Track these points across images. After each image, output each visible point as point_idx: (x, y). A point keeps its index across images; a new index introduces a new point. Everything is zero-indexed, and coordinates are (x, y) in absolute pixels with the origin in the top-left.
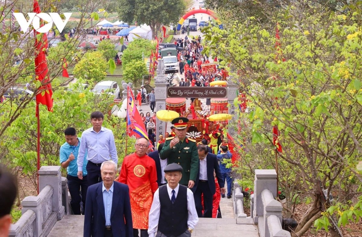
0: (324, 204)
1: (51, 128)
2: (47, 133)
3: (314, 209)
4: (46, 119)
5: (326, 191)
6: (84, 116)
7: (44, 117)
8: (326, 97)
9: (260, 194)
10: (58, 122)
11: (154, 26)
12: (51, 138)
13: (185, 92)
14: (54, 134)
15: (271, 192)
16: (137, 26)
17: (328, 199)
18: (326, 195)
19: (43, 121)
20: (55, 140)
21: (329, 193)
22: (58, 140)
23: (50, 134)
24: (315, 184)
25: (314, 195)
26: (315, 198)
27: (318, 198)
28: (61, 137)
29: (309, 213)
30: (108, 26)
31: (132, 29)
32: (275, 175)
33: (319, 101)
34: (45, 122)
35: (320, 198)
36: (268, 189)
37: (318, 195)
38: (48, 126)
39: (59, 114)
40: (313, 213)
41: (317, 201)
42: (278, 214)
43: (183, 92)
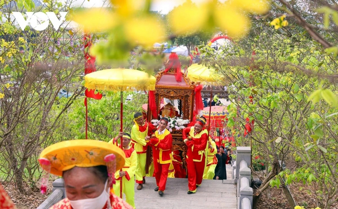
0: (279, 170)
1: (101, 115)
2: (98, 119)
3: (272, 174)
4: (98, 109)
5: (280, 162)
6: (126, 107)
7: (97, 108)
8: (277, 96)
9: (239, 163)
10: (107, 111)
11: (189, 46)
12: (101, 123)
13: (206, 94)
14: (104, 120)
15: (247, 162)
16: (177, 46)
17: (282, 167)
18: (280, 164)
19: (96, 110)
20: (104, 124)
21: (282, 163)
22: (106, 124)
23: (100, 119)
24: (274, 156)
25: (273, 164)
26: (273, 166)
27: (275, 166)
28: (108, 122)
29: (269, 176)
30: (157, 46)
31: (174, 49)
32: (249, 150)
33: (271, 99)
34: (98, 111)
35: (277, 166)
36: (245, 160)
37: (275, 164)
38: (99, 114)
39: (108, 106)
40: (272, 176)
41: (274, 168)
42: (248, 177)
43: (204, 94)
